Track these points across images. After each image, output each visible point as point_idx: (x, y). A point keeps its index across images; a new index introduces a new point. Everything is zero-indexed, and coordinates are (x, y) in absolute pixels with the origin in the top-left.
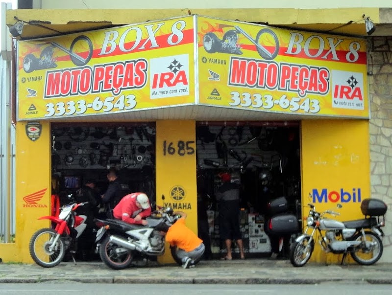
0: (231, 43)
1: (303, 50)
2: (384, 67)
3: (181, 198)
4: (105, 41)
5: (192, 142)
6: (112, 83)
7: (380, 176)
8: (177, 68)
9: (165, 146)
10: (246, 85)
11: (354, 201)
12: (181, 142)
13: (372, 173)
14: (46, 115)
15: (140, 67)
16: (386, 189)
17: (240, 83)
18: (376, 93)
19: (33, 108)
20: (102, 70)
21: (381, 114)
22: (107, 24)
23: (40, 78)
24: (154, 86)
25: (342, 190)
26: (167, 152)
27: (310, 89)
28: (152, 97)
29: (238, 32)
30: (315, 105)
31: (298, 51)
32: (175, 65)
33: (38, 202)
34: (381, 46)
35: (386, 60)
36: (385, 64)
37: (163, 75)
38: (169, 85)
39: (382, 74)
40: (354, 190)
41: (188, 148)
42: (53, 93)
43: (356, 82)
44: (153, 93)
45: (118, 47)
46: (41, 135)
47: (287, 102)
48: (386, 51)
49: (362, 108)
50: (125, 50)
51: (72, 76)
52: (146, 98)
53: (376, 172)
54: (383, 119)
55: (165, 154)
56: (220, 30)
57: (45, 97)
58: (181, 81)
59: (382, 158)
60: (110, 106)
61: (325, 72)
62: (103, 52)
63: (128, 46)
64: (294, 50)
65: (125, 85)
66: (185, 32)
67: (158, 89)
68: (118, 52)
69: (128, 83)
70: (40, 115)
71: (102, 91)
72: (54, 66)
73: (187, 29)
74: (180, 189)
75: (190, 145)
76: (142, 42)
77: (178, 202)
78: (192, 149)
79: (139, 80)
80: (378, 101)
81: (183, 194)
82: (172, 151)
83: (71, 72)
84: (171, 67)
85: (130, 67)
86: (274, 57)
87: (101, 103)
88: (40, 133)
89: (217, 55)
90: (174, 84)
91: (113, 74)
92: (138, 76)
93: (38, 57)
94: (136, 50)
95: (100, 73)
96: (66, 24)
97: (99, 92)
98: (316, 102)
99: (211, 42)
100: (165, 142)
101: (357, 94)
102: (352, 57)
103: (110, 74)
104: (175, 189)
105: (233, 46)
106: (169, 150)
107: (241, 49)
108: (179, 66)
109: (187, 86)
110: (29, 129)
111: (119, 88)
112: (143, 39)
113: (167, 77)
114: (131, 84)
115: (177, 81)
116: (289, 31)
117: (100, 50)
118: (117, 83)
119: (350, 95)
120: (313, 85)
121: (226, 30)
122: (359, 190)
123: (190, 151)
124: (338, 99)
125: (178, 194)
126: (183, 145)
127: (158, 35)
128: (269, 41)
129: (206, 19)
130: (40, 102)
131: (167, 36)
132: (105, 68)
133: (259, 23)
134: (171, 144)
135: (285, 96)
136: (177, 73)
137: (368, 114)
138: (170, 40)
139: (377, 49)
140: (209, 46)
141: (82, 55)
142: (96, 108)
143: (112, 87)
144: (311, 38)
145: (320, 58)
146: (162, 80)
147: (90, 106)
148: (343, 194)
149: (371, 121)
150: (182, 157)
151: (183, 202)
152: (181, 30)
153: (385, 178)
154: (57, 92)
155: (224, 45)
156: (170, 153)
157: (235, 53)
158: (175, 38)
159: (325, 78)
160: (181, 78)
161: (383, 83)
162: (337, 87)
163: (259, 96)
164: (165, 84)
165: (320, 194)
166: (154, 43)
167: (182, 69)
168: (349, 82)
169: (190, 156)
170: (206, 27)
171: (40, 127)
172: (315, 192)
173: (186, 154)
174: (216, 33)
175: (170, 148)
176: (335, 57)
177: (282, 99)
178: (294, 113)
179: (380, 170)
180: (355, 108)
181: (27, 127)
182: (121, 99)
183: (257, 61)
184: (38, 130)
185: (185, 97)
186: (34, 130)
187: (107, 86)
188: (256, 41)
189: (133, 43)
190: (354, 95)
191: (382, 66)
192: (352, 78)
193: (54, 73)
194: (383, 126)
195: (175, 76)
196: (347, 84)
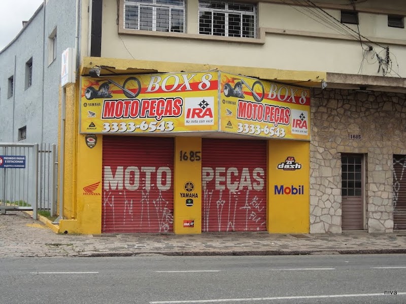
0: (238, 91)
1: (277, 95)
2: (320, 108)
3: (191, 190)
4: (151, 83)
5: (200, 152)
6: (155, 112)
7: (316, 178)
8: (205, 106)
9: (181, 154)
10: (246, 119)
11: (300, 193)
12: (192, 152)
13: (311, 176)
14: (103, 131)
15: (177, 103)
16: (319, 186)
17: (243, 118)
18: (315, 125)
19: (92, 125)
20: (148, 103)
21: (317, 138)
22: (153, 71)
23: (99, 104)
24: (188, 117)
25: (292, 186)
26: (183, 159)
27: (280, 121)
28: (186, 124)
29: (243, 83)
30: (283, 132)
31: (274, 97)
32: (204, 104)
33: (94, 192)
34: (318, 94)
35: (321, 104)
36: (321, 106)
37: (194, 110)
38: (199, 117)
39: (318, 112)
40: (300, 186)
41: (196, 157)
42: (109, 116)
43: (304, 117)
44: (187, 122)
45: (160, 87)
46: (97, 144)
47: (268, 129)
48: (321, 98)
49: (307, 134)
50: (166, 90)
51: (124, 105)
52: (182, 125)
53: (313, 175)
54: (318, 142)
55: (181, 160)
56: (233, 82)
57: (103, 118)
58: (208, 115)
59: (317, 167)
60: (153, 128)
61: (288, 111)
62: (149, 90)
63: (169, 87)
64: (272, 95)
65: (166, 114)
66: (211, 82)
67: (190, 119)
68: (160, 90)
69: (168, 113)
70: (98, 130)
71: (148, 117)
72: (110, 96)
73: (213, 80)
74: (191, 184)
75: (198, 154)
76: (179, 86)
77: (189, 193)
78: (199, 157)
79: (176, 112)
80: (316, 130)
81: (193, 187)
82: (186, 158)
83: (123, 102)
84: (200, 105)
85: (169, 103)
86: (262, 100)
87: (146, 126)
88: (95, 143)
89: (231, 99)
90: (203, 116)
91: (156, 106)
92: (175, 109)
93: (97, 89)
94: (175, 91)
95: (146, 104)
96: (126, 69)
97: (145, 117)
98: (283, 130)
99: (228, 90)
100: (181, 152)
101: (304, 125)
102: (302, 101)
103: (154, 106)
104: (188, 184)
105: (240, 92)
106: (184, 157)
107: (244, 95)
108: (207, 104)
109: (213, 119)
110: (88, 140)
111: (161, 116)
112: (180, 83)
113: (197, 111)
114: (170, 114)
115: (205, 114)
116: (270, 84)
117: (147, 89)
118: (160, 112)
119: (301, 125)
120: (282, 119)
121: (236, 81)
122: (303, 186)
123: (198, 158)
124: (295, 128)
125: (189, 187)
126: (193, 154)
127: (191, 82)
128: (259, 90)
129: (225, 74)
130: (98, 121)
131: (198, 83)
132: (150, 101)
133: (254, 77)
134: (186, 153)
135: (267, 126)
136: (205, 109)
137: (310, 138)
138: (200, 86)
139: (317, 96)
140: (226, 92)
141: (133, 91)
142: (142, 128)
143: (156, 115)
144: (281, 88)
145: (285, 101)
146: (194, 113)
147: (138, 126)
148: (293, 189)
149: (312, 142)
150: (192, 162)
151: (192, 192)
152: (209, 80)
153: (318, 179)
154: (112, 115)
155: (235, 92)
156: (184, 159)
157: (240, 97)
158: (204, 86)
159: (288, 114)
160: (208, 113)
161: (319, 118)
162: (294, 120)
163: (253, 126)
164: (196, 116)
165: (279, 189)
166: (188, 87)
167: (208, 107)
168: (300, 117)
169: (198, 162)
170: (225, 80)
171: (96, 139)
172: (276, 187)
173: (195, 161)
174: (230, 83)
175: (184, 156)
176: (294, 101)
177: (265, 129)
178: (271, 137)
179: (316, 174)
180: (303, 134)
181: (86, 138)
182: (163, 124)
183: (252, 103)
184: (94, 140)
185: (210, 126)
186: (91, 140)
187: (152, 114)
188: (252, 89)
189: (172, 86)
190: (303, 126)
191: (319, 107)
192: (302, 114)
193: (111, 102)
194: (319, 146)
195: (204, 111)
196: (299, 119)
